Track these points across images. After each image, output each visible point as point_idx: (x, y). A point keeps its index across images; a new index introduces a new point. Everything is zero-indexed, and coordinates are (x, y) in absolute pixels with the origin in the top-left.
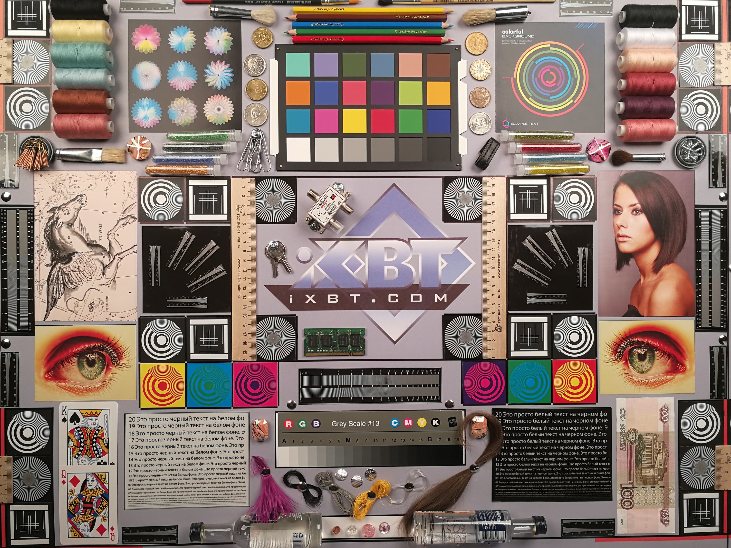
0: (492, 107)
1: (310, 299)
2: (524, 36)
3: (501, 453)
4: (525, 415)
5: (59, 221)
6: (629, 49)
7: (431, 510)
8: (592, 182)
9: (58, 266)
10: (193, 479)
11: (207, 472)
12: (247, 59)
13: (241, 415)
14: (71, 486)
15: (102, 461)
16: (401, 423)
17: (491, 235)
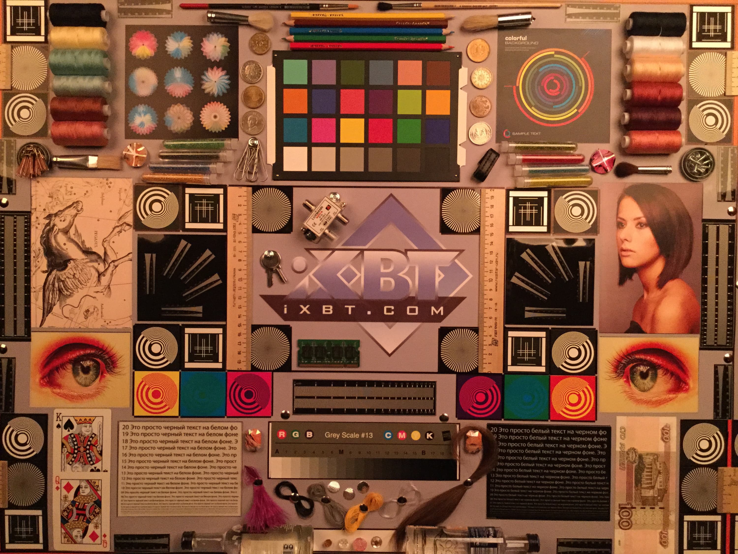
0: (493, 116)
1: (305, 309)
2: (528, 43)
3: (496, 469)
4: (521, 431)
5: (55, 228)
6: (635, 59)
7: (423, 525)
8: (595, 194)
9: (54, 272)
10: (186, 488)
11: (200, 481)
12: (245, 65)
13: (234, 424)
14: (64, 492)
15: (95, 468)
16: (395, 435)
17: (488, 248)
